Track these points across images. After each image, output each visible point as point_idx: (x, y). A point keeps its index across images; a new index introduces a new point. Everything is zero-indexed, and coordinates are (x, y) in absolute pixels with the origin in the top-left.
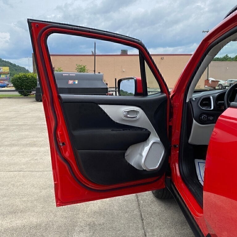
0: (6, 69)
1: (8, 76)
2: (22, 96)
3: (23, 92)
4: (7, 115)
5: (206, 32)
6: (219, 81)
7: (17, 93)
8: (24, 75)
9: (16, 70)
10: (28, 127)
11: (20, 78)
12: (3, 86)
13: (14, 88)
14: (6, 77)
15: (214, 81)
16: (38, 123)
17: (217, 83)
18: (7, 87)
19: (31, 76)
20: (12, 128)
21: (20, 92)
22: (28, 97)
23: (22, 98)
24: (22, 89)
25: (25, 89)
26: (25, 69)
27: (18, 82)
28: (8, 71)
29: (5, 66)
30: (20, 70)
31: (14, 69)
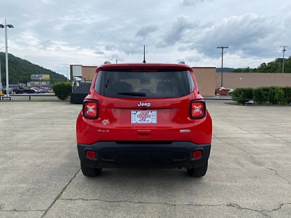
0: (47, 77)
1: (48, 82)
2: (60, 100)
3: (61, 96)
4: (49, 111)
5: (220, 48)
6: (230, 90)
7: (56, 98)
8: (62, 84)
9: (56, 77)
10: (63, 118)
11: (59, 86)
12: (44, 91)
13: (54, 94)
14: (47, 83)
15: (224, 90)
16: (69, 116)
17: (227, 91)
18: (47, 93)
19: (68, 84)
20: (52, 118)
21: (59, 97)
22: (65, 101)
23: (60, 101)
24: (60, 94)
25: (63, 94)
26: (64, 77)
27: (57, 89)
28: (49, 78)
29: (45, 73)
30: (60, 77)
31: (55, 76)
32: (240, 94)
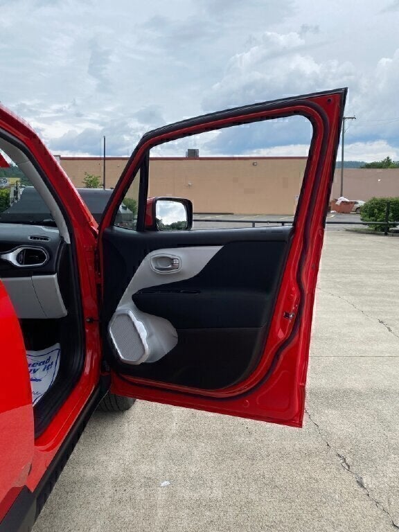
6: (357, 203)
15: (346, 202)
17: (352, 205)
32: (380, 210)
